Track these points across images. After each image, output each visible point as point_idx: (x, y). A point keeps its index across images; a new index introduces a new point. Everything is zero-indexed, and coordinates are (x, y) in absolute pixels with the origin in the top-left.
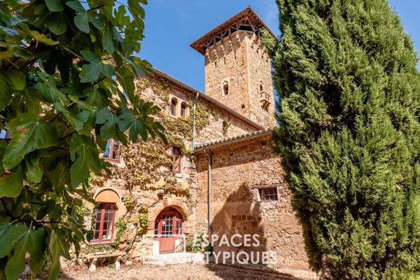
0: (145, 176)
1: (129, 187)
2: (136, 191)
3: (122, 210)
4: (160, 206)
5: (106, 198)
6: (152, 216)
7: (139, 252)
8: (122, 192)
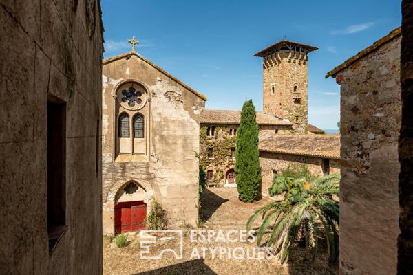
0: (221, 160)
1: (217, 165)
2: (219, 166)
3: (215, 172)
4: (227, 169)
5: (210, 169)
6: (225, 173)
7: (221, 183)
8: (214, 167)
